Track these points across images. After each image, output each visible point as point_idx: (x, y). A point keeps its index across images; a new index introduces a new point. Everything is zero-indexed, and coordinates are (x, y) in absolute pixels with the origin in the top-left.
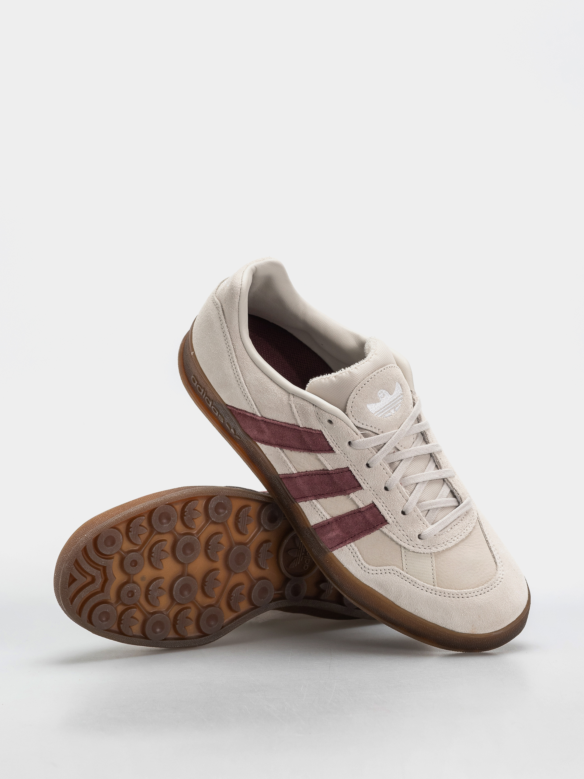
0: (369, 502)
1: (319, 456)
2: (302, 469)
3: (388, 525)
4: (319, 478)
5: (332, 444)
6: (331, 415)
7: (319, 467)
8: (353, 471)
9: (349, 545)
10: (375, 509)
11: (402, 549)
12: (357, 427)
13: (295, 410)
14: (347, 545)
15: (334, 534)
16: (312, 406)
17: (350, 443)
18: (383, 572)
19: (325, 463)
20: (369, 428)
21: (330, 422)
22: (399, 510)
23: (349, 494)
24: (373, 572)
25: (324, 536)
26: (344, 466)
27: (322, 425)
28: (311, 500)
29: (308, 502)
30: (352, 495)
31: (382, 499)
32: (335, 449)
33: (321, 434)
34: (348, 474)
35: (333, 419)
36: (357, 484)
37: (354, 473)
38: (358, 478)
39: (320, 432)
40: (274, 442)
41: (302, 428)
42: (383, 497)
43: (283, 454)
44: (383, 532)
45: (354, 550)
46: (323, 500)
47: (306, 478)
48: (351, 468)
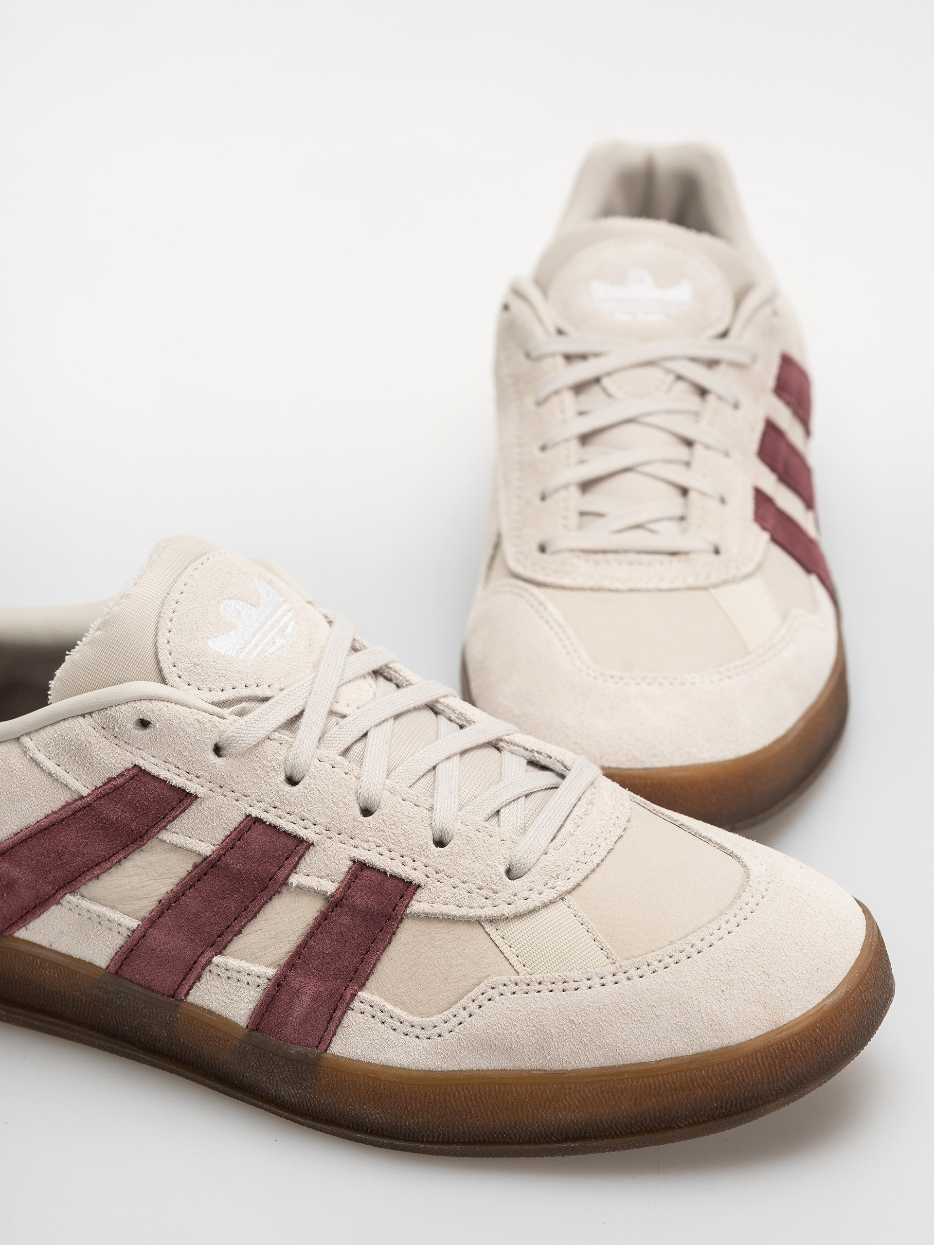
0: (344, 866)
1: (165, 836)
2: (148, 905)
3: (419, 891)
4: (197, 894)
5: (178, 781)
6: (133, 704)
7: (181, 868)
8: (264, 816)
9: (356, 1004)
10: (366, 873)
11: (489, 928)
12: (212, 703)
13: (50, 765)
14: (351, 1006)
15: (306, 999)
16: (81, 719)
17: (218, 750)
18: (473, 1007)
19: (193, 844)
20: (245, 692)
21: (144, 724)
22: (425, 840)
23: (285, 882)
24: (449, 1026)
25: (286, 1024)
26: (235, 819)
27: (129, 748)
28: (209, 962)
29: (206, 975)
30: (294, 880)
31: (371, 839)
32: (192, 787)
33: (139, 774)
34: (257, 831)
35: (146, 709)
36: (291, 844)
37: (270, 818)
38: (285, 824)
39: (135, 771)
40: (49, 889)
41: (89, 795)
42: (369, 834)
43: (85, 904)
44: (417, 917)
45: (375, 1008)
46: (239, 944)
47: (166, 919)
48: (255, 812)
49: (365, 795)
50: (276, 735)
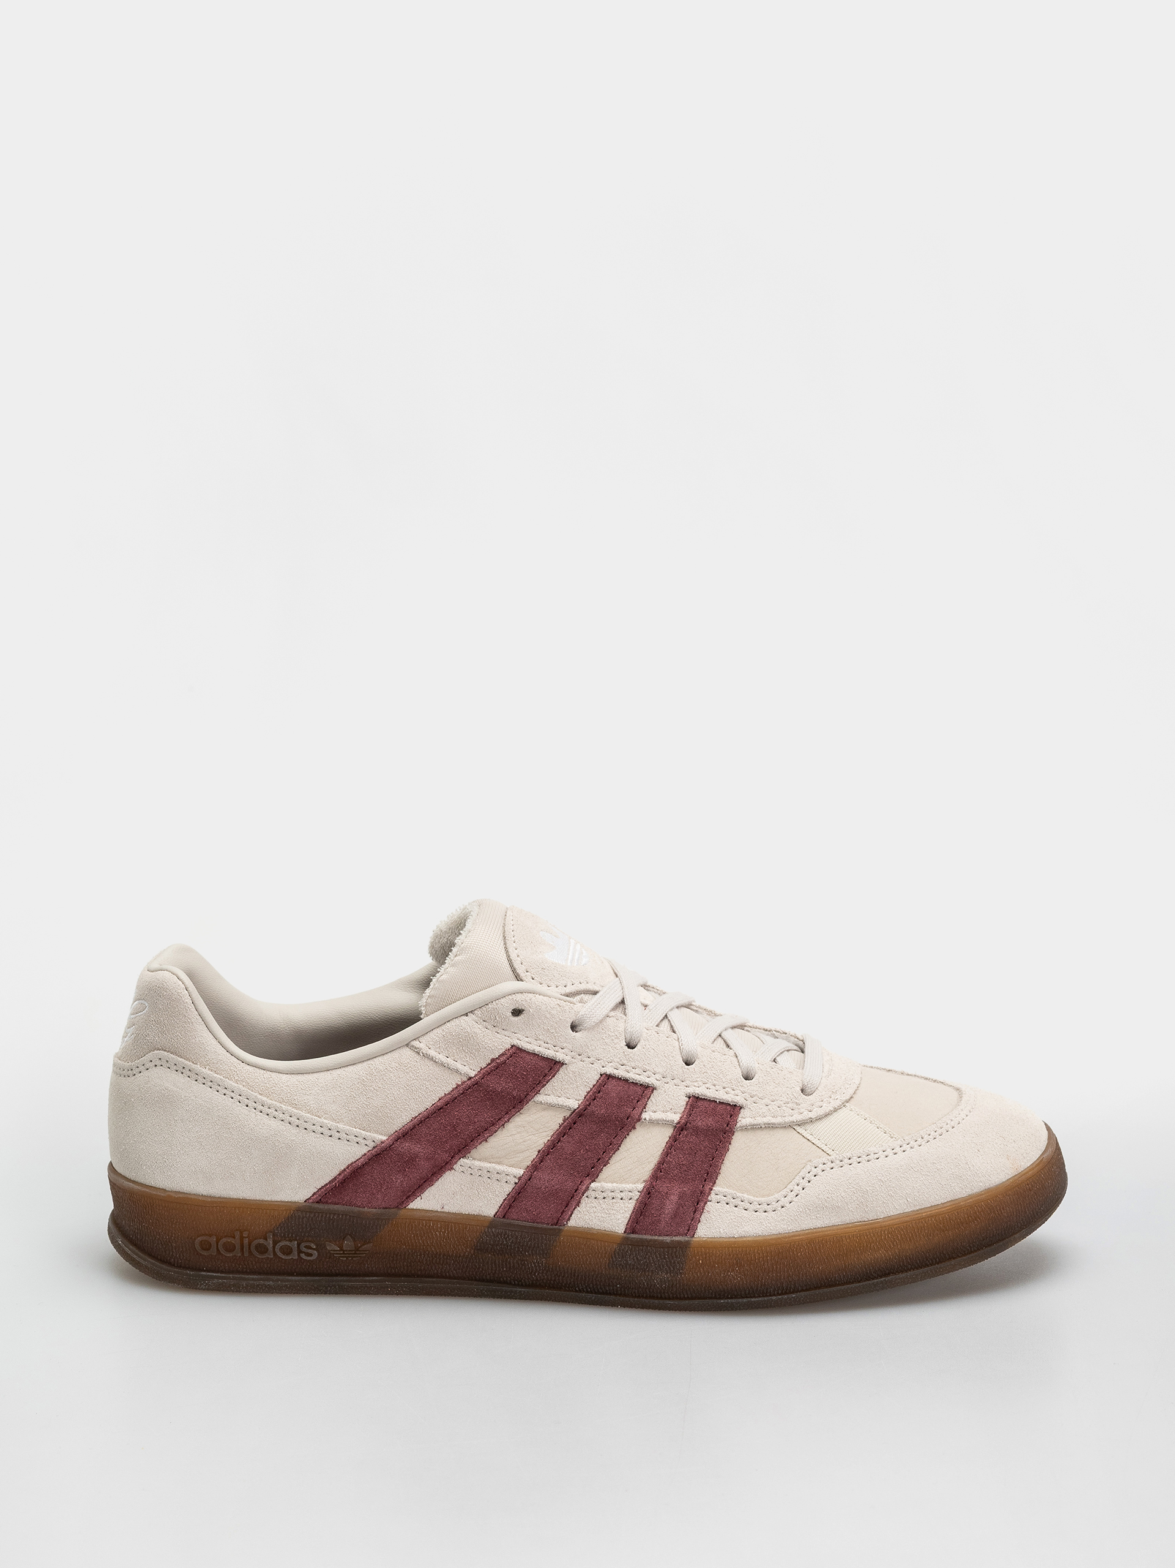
0: (683, 1101)
1: (539, 1098)
2: (531, 1155)
3: (742, 1110)
4: (571, 1139)
5: (549, 1053)
6: (510, 997)
7: (552, 1122)
8: (615, 1072)
9: (712, 1196)
10: (700, 1103)
11: (798, 1129)
12: (564, 995)
13: (441, 1057)
14: (709, 1198)
15: (674, 1198)
16: (465, 1017)
17: (574, 1027)
18: (804, 1183)
19: (561, 1101)
21: (517, 1012)
22: (736, 1077)
23: (639, 1120)
24: (789, 1199)
25: (659, 1221)
26: (593, 1078)
27: (506, 1033)
28: (587, 1188)
29: (584, 1200)
30: (645, 1116)
31: (698, 1079)
32: (560, 1056)
33: (516, 1052)
35: (520, 1001)
36: (639, 1090)
37: (621, 1073)
38: (632, 1076)
39: (513, 1049)
40: (446, 1156)
41: (476, 1076)
42: (695, 1076)
43: (477, 1163)
44: (746, 1129)
45: (729, 1196)
46: (607, 1172)
47: (548, 1162)
48: (609, 1070)
49: (687, 1049)
50: (612, 1014)
